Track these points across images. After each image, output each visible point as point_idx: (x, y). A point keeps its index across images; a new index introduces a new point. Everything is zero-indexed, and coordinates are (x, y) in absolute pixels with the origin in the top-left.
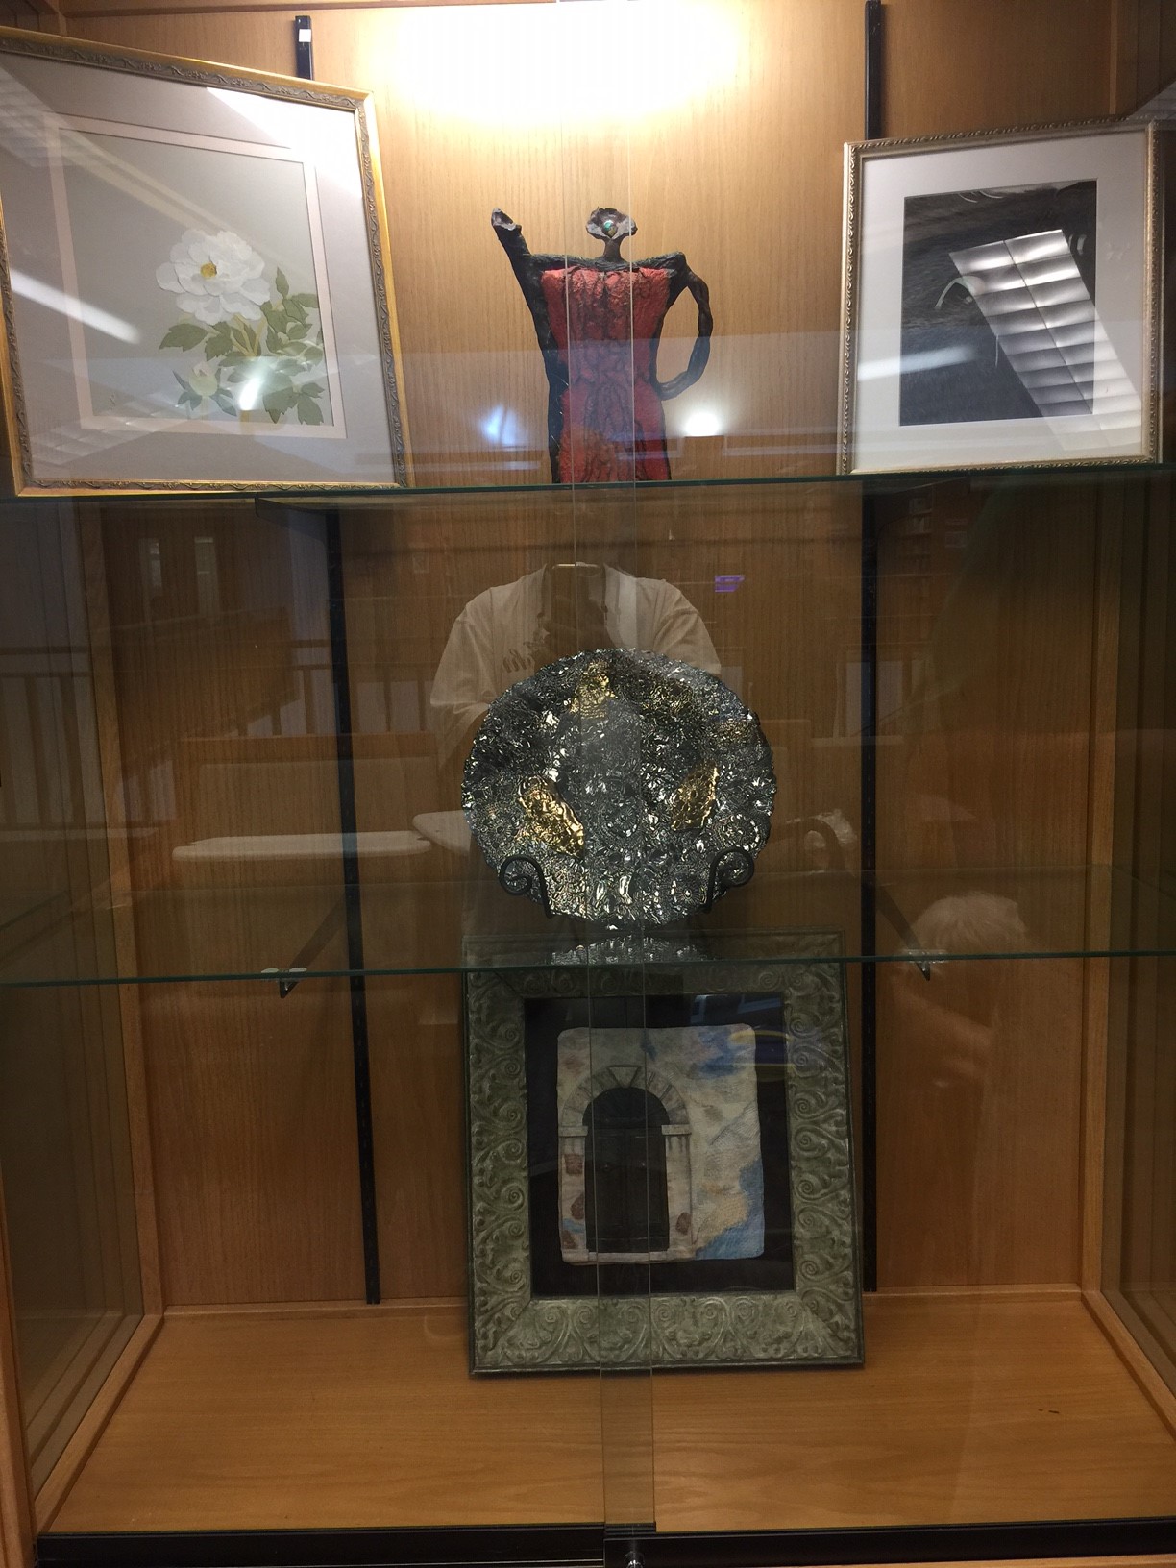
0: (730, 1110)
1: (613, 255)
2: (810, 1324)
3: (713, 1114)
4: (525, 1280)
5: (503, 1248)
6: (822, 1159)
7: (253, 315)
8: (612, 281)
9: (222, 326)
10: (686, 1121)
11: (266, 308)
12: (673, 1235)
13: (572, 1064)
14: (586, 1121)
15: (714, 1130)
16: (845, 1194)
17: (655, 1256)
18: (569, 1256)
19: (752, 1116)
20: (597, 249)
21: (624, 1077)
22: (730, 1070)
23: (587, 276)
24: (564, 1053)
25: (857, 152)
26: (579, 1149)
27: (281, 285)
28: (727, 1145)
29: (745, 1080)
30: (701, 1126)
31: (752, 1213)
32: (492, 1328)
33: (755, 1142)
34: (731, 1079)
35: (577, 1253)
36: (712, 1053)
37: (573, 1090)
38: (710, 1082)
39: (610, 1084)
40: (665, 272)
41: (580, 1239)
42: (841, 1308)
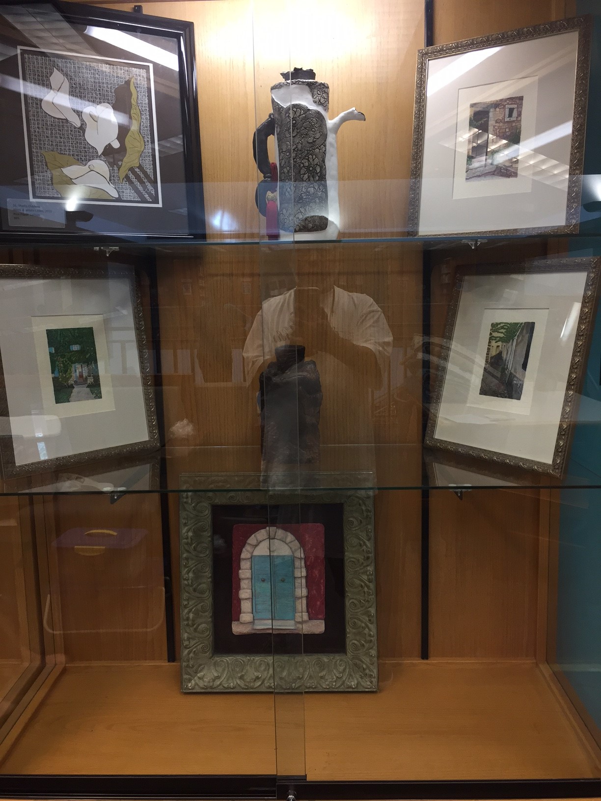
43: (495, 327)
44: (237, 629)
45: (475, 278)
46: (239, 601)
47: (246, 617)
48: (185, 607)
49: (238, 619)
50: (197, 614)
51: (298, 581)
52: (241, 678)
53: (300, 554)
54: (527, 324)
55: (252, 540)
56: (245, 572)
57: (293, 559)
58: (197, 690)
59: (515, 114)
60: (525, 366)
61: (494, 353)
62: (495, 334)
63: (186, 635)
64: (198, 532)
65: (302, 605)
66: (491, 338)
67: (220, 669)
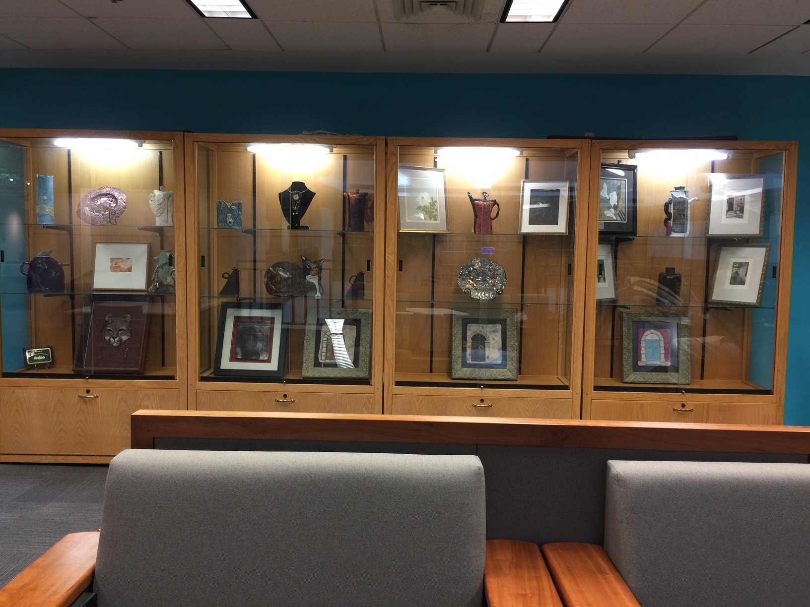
0: (497, 339)
1: (485, 198)
2: (509, 374)
3: (494, 339)
4: (461, 365)
5: (457, 359)
6: (512, 347)
7: (428, 204)
8: (485, 204)
9: (424, 206)
10: (489, 340)
11: (430, 203)
12: (486, 359)
13: (470, 330)
14: (472, 339)
15: (494, 342)
16: (516, 352)
17: (483, 363)
18: (468, 362)
19: (500, 340)
20: (482, 198)
21: (478, 332)
22: (497, 332)
23: (481, 202)
24: (468, 328)
25: (523, 182)
26: (470, 344)
27: (432, 199)
28: (496, 345)
29: (499, 334)
30: (492, 341)
31: (500, 356)
32: (455, 372)
33: (501, 344)
34: (497, 333)
35: (469, 361)
36: (494, 329)
37: (470, 335)
38: (493, 334)
39: (476, 333)
40: (493, 202)
41: (470, 359)
42: (514, 371)
43: (734, 263)
44: (640, 364)
45: (727, 248)
46: (641, 354)
47: (643, 360)
48: (625, 354)
49: (641, 361)
50: (628, 357)
51: (661, 348)
52: (644, 379)
53: (662, 339)
54: (746, 263)
55: (646, 333)
56: (643, 344)
57: (660, 340)
58: (629, 382)
59: (742, 200)
60: (746, 275)
61: (734, 271)
62: (735, 266)
63: (625, 364)
64: (629, 329)
65: (663, 356)
66: (733, 267)
67: (636, 376)
